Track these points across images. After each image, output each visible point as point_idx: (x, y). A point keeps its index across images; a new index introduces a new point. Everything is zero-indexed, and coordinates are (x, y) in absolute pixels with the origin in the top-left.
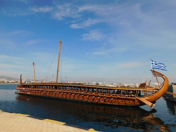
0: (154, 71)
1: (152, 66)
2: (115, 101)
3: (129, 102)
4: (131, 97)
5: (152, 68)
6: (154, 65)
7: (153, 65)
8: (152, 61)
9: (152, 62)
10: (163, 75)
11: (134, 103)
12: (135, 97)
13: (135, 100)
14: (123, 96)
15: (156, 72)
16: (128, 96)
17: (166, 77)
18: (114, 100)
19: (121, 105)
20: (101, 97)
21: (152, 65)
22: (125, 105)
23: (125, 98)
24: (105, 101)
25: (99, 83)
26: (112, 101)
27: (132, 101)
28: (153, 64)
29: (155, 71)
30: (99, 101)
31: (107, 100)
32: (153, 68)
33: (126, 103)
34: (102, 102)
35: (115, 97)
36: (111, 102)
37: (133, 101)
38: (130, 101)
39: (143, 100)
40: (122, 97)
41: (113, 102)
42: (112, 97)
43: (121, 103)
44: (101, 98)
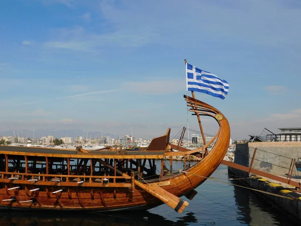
0: (193, 99)
1: (189, 83)
2: (70, 198)
3: (115, 197)
4: (118, 181)
5: (189, 89)
6: (195, 80)
7: (191, 80)
8: (190, 67)
9: (190, 71)
10: (217, 112)
11: (130, 201)
12: (130, 181)
13: (132, 190)
14: (92, 179)
15: (198, 101)
16: (111, 180)
17: (224, 118)
18: (65, 195)
19: (90, 210)
20: (22, 187)
21: (188, 80)
22: (102, 209)
23: (100, 185)
24: (35, 201)
25: (64, 139)
26: (59, 196)
27: (121, 195)
28: (190, 76)
29: (196, 98)
30: (15, 200)
31: (43, 194)
32: (192, 90)
33: (103, 203)
34: (26, 202)
35: (67, 183)
36: (56, 203)
37: (125, 195)
38: (118, 195)
39: (155, 189)
40: (90, 184)
41: (63, 202)
42: (59, 185)
43: (90, 204)
44: (20, 191)
